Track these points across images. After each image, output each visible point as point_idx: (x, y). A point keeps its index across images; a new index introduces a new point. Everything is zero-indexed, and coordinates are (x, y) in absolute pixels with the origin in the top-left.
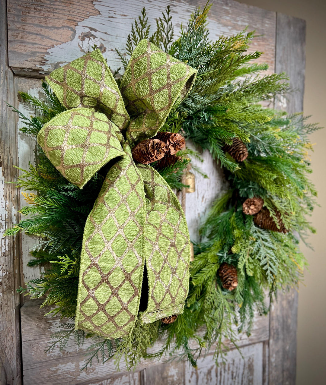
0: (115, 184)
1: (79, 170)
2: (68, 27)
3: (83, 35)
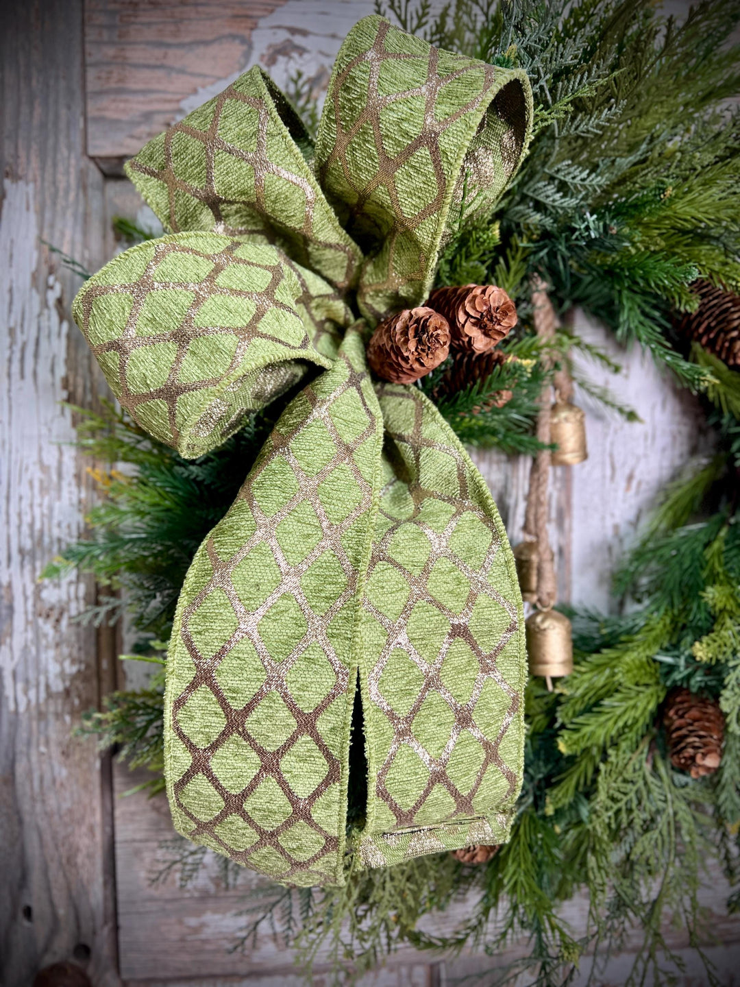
0: (292, 444)
1: (164, 406)
2: (233, 37)
3: (271, 51)
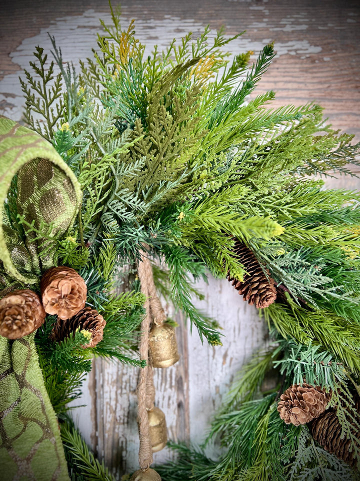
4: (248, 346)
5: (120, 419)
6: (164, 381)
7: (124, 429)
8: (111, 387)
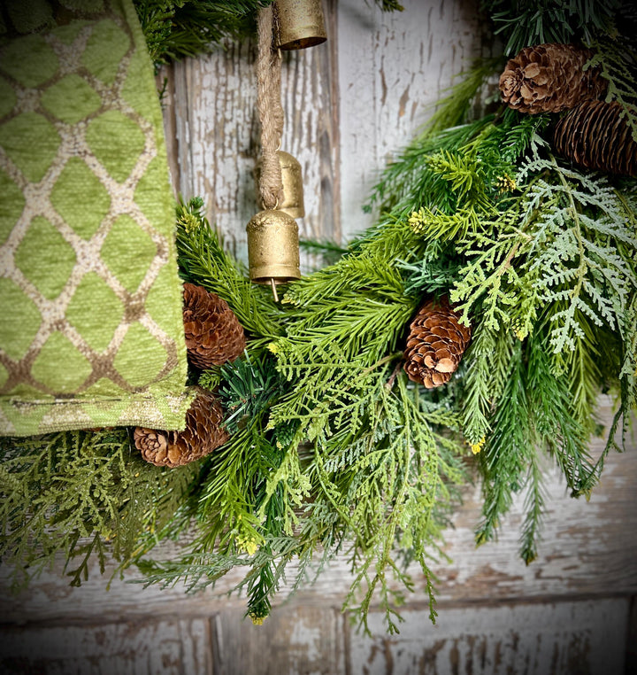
4: (444, 82)
5: (223, 202)
6: (297, 134)
7: (230, 219)
8: (205, 143)
